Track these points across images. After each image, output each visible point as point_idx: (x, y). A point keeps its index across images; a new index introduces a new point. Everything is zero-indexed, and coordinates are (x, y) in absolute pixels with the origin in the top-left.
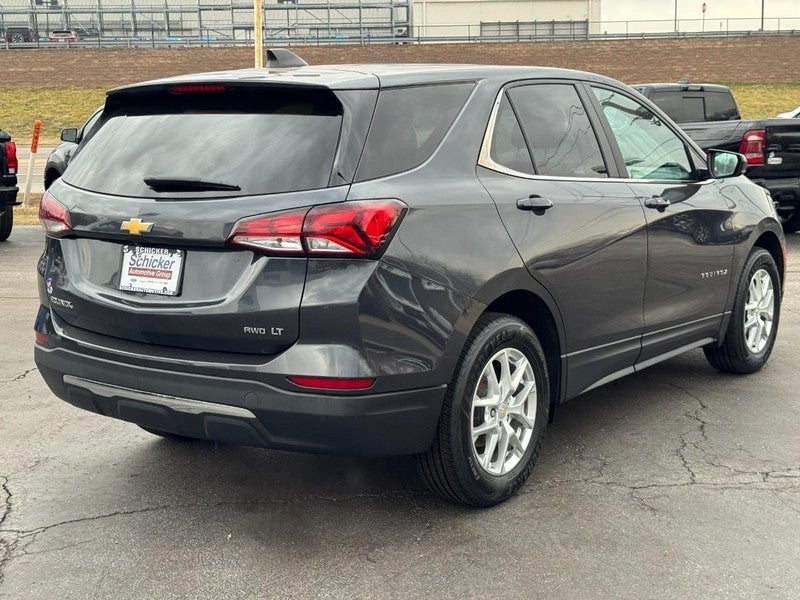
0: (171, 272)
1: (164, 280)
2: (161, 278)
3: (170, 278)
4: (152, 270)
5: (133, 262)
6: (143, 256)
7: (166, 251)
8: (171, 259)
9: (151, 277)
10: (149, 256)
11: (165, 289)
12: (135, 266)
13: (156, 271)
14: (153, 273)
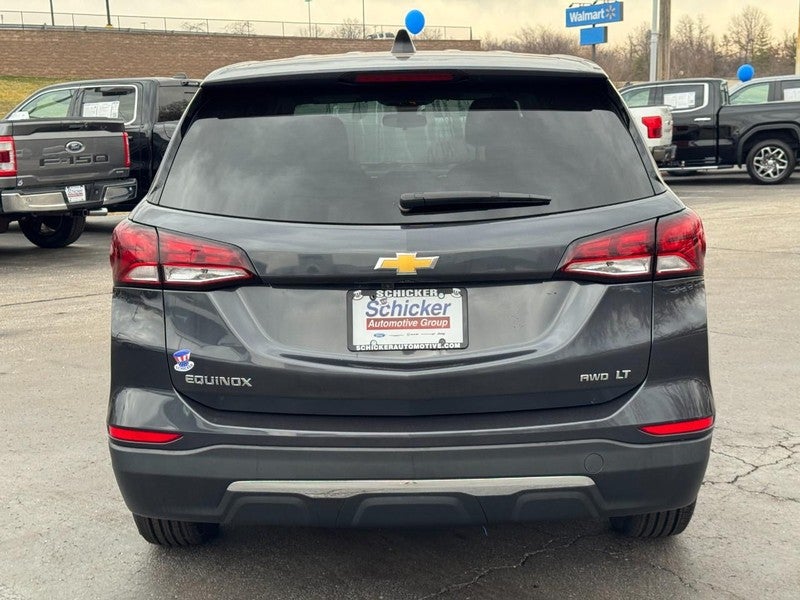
0: (448, 319)
1: (440, 330)
2: (430, 327)
3: (448, 326)
4: (411, 319)
5: (372, 312)
6: (390, 301)
7: (434, 291)
8: (443, 303)
9: (412, 327)
10: (401, 301)
11: (442, 341)
12: (378, 316)
13: (419, 319)
14: (415, 323)
